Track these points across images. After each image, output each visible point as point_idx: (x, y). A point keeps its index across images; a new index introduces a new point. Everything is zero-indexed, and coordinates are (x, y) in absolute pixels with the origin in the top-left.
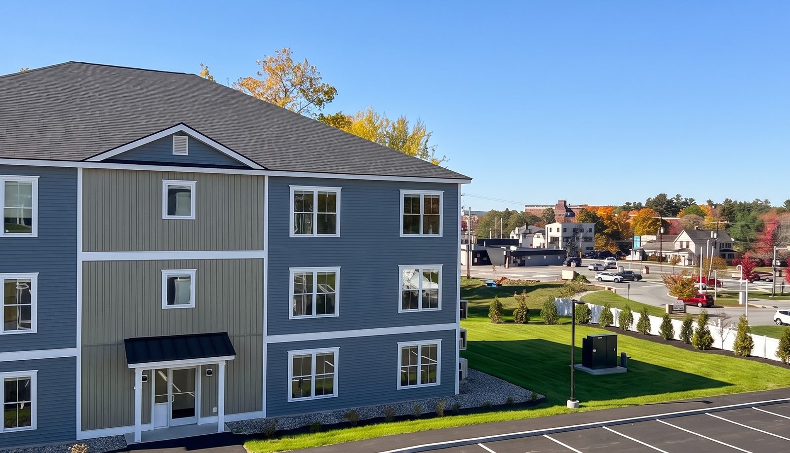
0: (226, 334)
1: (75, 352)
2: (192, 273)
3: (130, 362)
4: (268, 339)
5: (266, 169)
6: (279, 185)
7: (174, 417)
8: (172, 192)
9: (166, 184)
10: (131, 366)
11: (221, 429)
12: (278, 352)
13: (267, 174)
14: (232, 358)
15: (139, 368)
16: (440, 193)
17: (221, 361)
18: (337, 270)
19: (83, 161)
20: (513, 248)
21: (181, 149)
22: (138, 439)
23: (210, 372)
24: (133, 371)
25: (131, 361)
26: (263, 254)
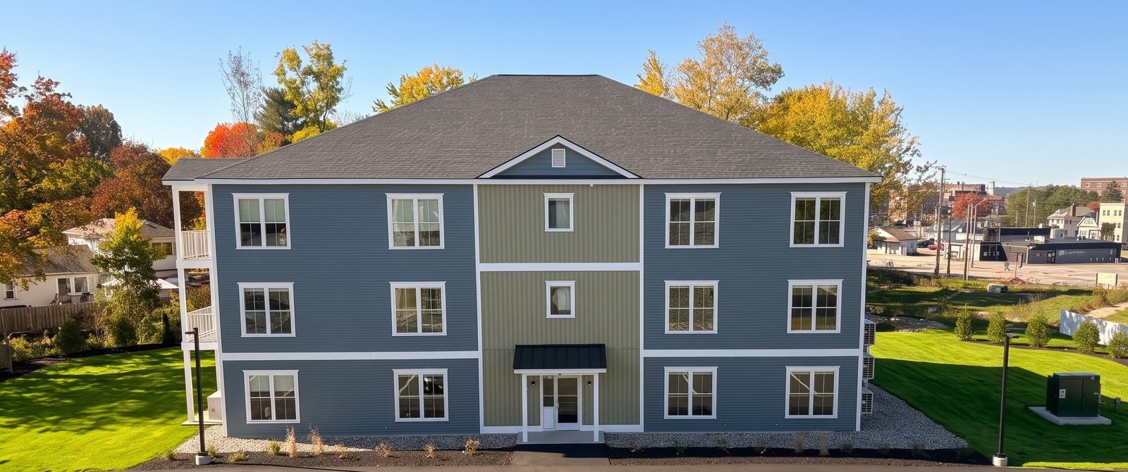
0: (603, 346)
1: (477, 355)
2: (572, 284)
3: (515, 367)
4: (645, 353)
5: (641, 178)
6: (655, 193)
7: (560, 421)
8: (552, 203)
9: (548, 196)
10: (517, 372)
11: (596, 440)
12: (655, 367)
13: (642, 182)
14: (604, 371)
15: (525, 373)
16: (841, 196)
17: (595, 372)
18: (714, 284)
19: (477, 178)
20: (1040, 239)
21: (559, 161)
22: (525, 440)
23: (588, 381)
24: (520, 375)
25: (517, 366)
26: (639, 267)
